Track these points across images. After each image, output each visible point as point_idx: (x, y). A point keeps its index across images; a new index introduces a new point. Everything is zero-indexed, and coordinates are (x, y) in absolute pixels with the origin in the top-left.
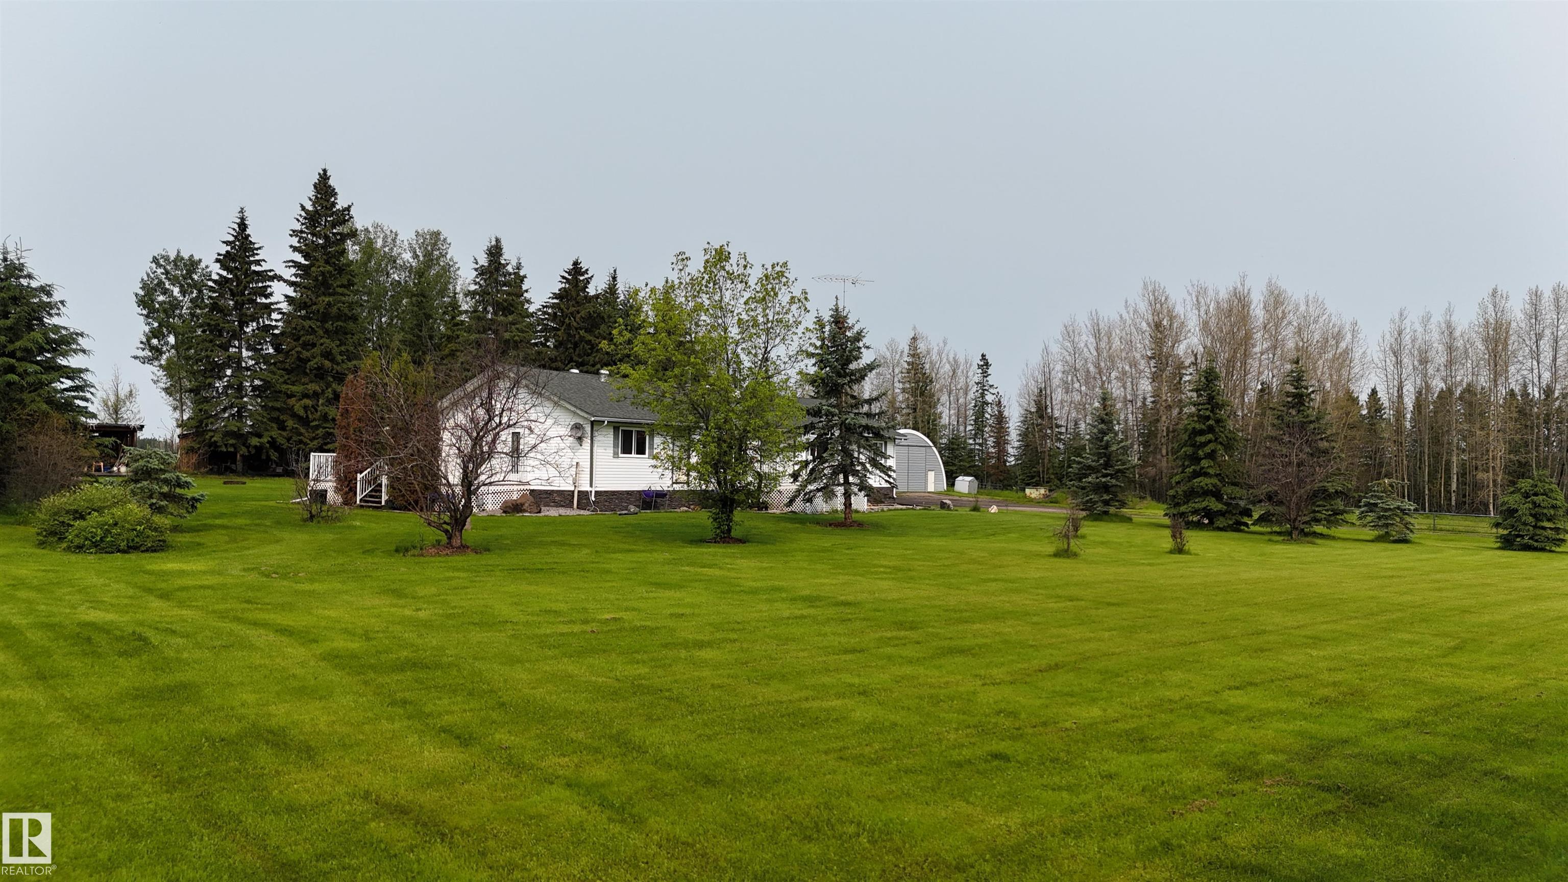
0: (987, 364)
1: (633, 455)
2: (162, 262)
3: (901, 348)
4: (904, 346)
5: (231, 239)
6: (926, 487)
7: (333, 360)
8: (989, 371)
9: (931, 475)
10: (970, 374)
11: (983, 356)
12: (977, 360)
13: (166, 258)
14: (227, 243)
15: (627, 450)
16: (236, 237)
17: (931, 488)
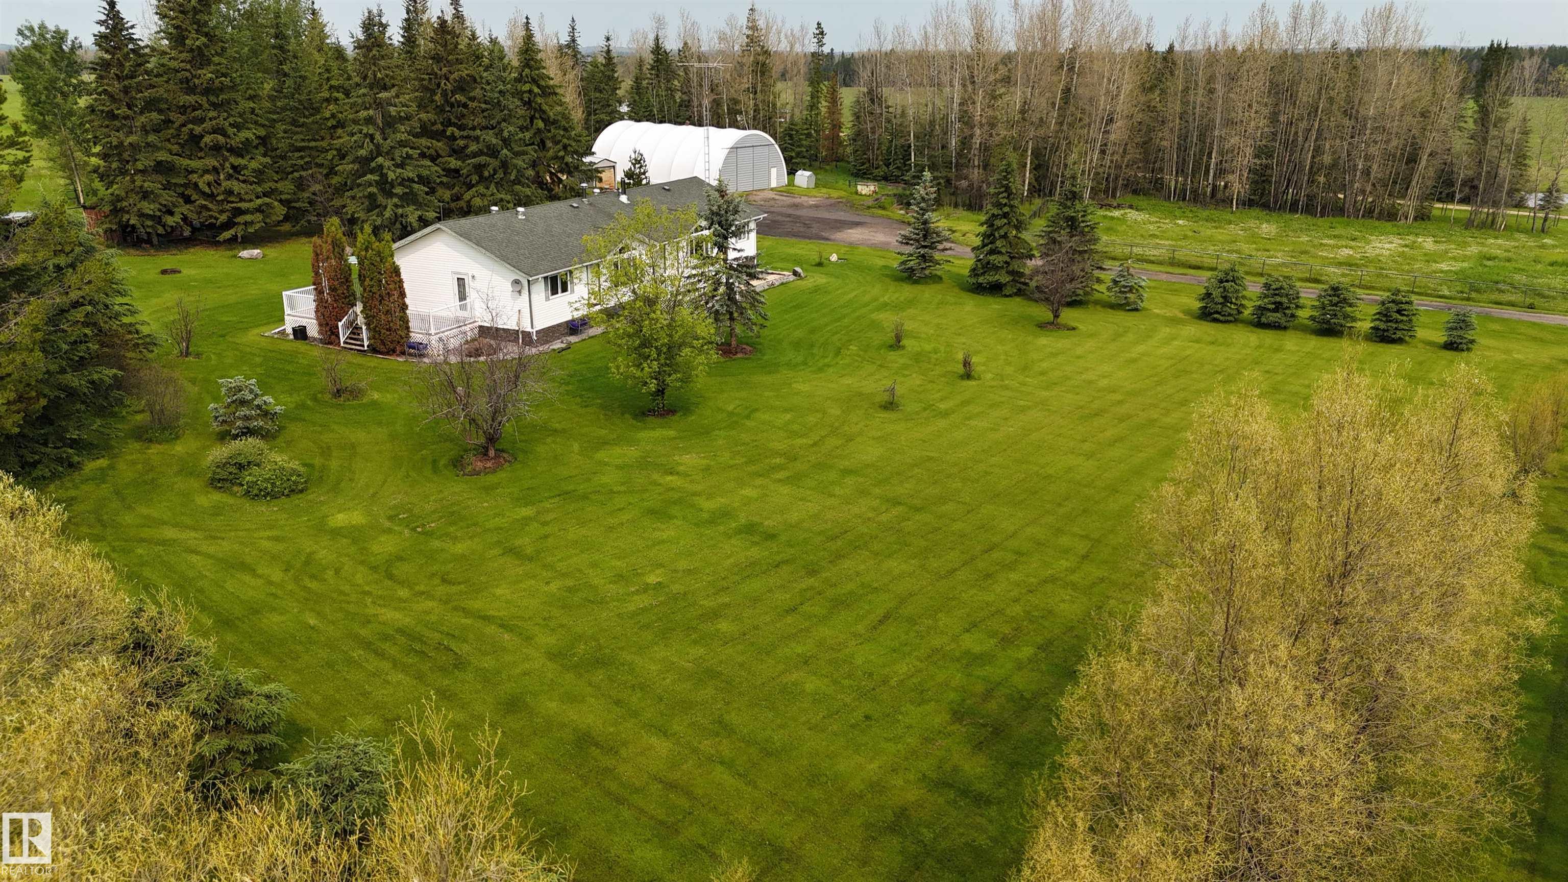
0: (822, 33)
1: (560, 294)
2: (27, 33)
3: (740, 23)
4: (743, 21)
5: (104, 18)
6: (769, 183)
7: (225, 135)
8: (824, 41)
9: (774, 171)
10: (806, 42)
11: (819, 24)
12: (813, 29)
13: (31, 29)
14: (101, 23)
15: (554, 292)
16: (108, 15)
17: (774, 184)
